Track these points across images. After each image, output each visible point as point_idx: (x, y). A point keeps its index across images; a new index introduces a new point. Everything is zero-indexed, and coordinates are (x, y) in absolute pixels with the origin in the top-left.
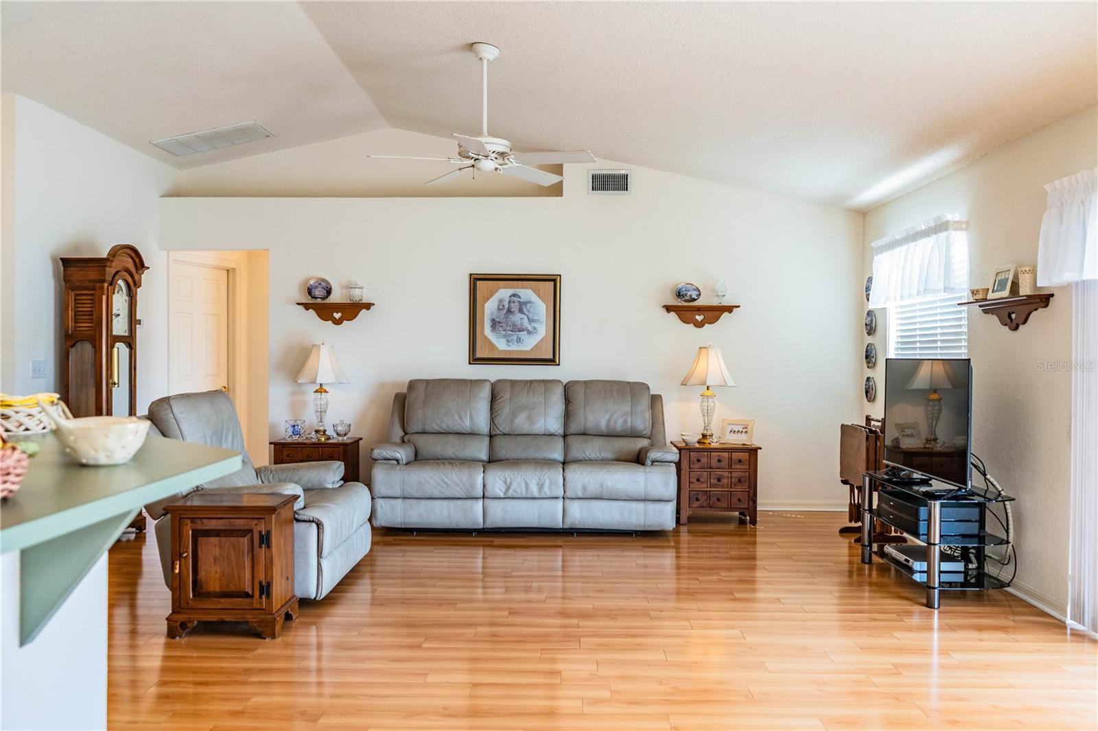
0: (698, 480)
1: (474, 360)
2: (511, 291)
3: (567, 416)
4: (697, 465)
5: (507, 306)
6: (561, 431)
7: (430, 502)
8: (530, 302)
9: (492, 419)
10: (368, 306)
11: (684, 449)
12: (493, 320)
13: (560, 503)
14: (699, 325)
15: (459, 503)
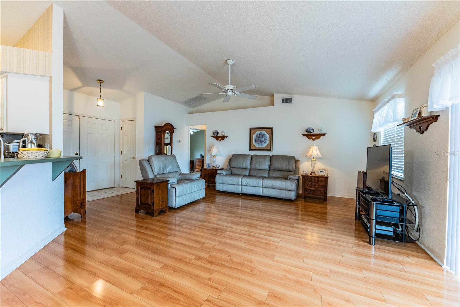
0: (307, 185)
1: (251, 150)
2: (260, 132)
3: (270, 164)
4: (307, 181)
5: (259, 136)
6: (268, 169)
7: (228, 185)
8: (265, 135)
9: (251, 165)
10: (226, 137)
11: (304, 176)
12: (255, 140)
13: (261, 188)
14: (314, 140)
15: (236, 186)
